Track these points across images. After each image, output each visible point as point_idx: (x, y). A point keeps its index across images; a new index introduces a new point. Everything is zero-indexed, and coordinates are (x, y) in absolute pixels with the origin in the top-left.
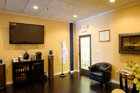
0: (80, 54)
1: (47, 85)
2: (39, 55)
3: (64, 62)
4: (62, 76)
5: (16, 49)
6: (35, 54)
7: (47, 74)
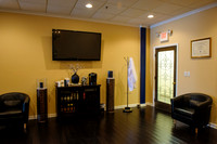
0: (156, 78)
1: (103, 122)
2: (93, 77)
3: (131, 89)
4: (127, 111)
5: (61, 68)
6: (87, 76)
7: (104, 106)
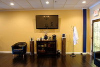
0: (92, 38)
5: (40, 32)
7: (60, 51)
